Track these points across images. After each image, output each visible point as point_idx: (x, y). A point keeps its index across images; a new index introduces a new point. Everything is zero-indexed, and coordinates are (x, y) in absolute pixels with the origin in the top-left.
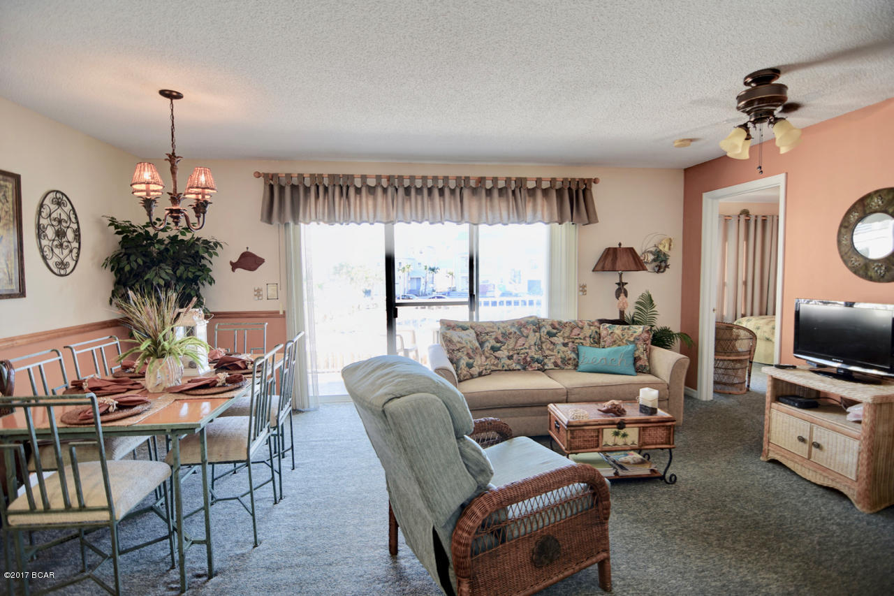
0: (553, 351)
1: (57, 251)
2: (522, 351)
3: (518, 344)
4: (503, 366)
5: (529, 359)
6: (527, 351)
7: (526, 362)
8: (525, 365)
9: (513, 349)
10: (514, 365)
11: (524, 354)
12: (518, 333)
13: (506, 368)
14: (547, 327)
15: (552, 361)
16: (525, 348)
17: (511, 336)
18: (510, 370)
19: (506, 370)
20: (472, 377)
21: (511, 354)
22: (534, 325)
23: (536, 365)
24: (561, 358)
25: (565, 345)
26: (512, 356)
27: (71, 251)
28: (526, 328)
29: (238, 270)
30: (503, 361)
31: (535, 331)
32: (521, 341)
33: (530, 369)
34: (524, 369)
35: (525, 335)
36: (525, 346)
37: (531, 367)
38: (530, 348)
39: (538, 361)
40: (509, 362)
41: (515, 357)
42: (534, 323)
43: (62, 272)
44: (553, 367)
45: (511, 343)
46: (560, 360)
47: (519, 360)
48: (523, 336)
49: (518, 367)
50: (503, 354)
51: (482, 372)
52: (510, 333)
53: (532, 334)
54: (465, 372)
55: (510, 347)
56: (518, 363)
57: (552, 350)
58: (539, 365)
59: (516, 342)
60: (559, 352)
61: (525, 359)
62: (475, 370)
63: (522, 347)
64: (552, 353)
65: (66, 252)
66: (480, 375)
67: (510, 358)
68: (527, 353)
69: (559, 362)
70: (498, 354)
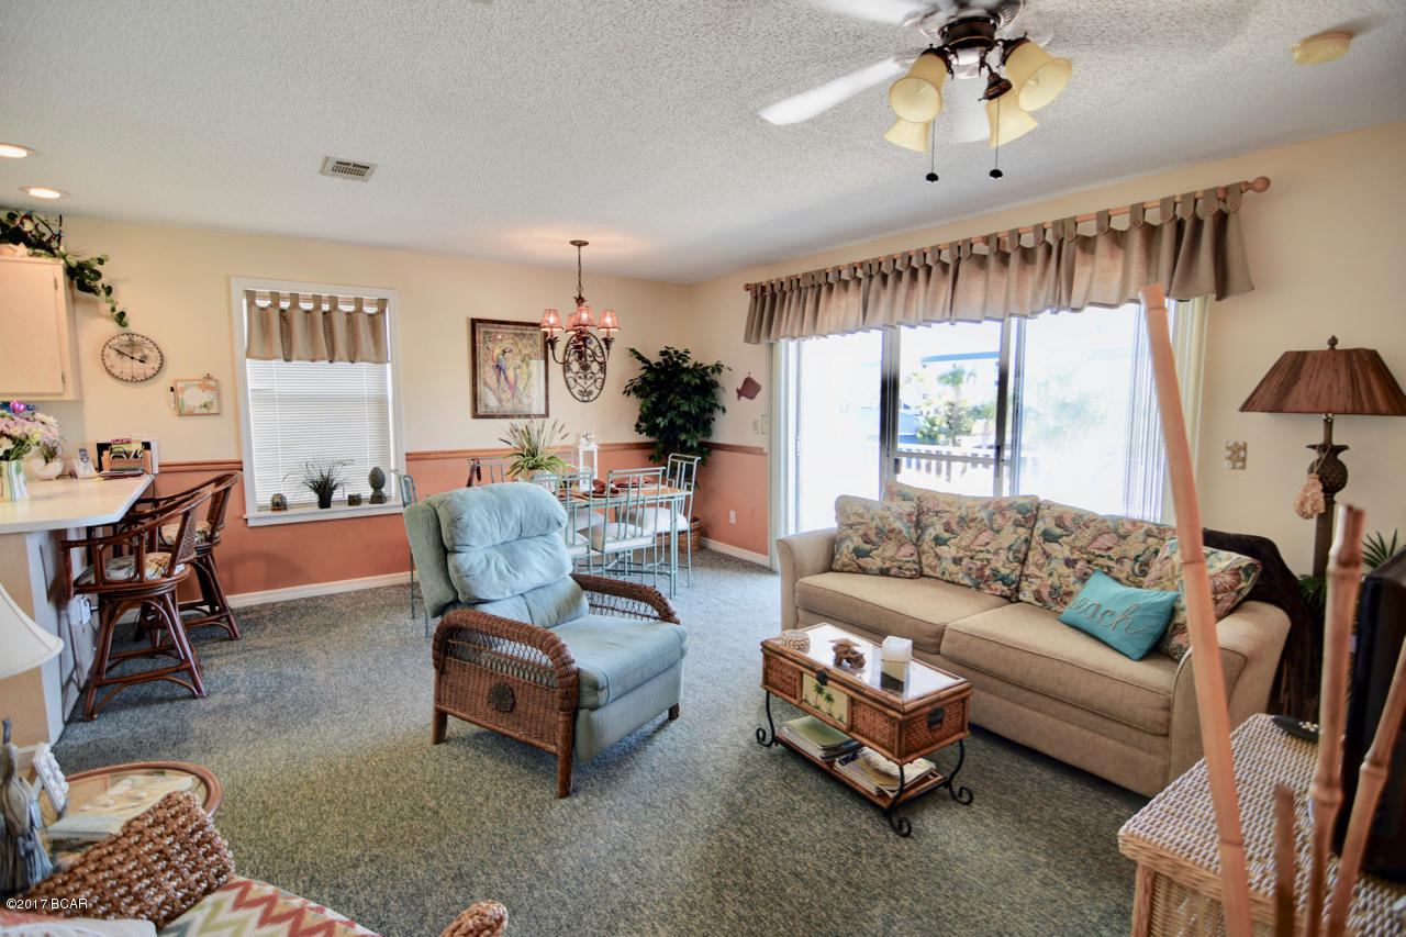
0: (1040, 570)
1: (581, 382)
2: (981, 556)
3: (978, 542)
4: (943, 574)
5: (987, 572)
6: (989, 556)
7: (982, 576)
8: (979, 581)
9: (966, 548)
10: (960, 576)
11: (982, 560)
12: (986, 521)
13: (947, 577)
14: (1048, 520)
15: (1034, 587)
16: (988, 552)
17: (973, 525)
18: (953, 583)
19: (948, 581)
20: (863, 571)
21: (960, 555)
22: (1019, 512)
23: (999, 586)
24: (1051, 587)
25: (1070, 563)
26: (961, 559)
27: (595, 381)
28: (1004, 516)
29: (743, 398)
30: (944, 564)
31: (1017, 524)
32: (984, 537)
33: (987, 591)
34: (978, 588)
35: (995, 526)
36: (988, 547)
37: (990, 588)
38: (996, 553)
39: (1004, 580)
40: (953, 568)
41: (965, 561)
42: (1022, 510)
43: (586, 399)
44: (1032, 600)
45: (967, 537)
46: (1049, 589)
47: (970, 569)
48: (992, 529)
49: (966, 581)
50: (948, 552)
51: (888, 569)
52: (973, 520)
53: (1009, 528)
54: (846, 560)
55: (963, 544)
56: (969, 575)
57: (1040, 567)
58: (1005, 588)
59: (976, 537)
60: (1051, 575)
61: (981, 569)
62: (874, 562)
63: (982, 549)
64: (1037, 573)
65: (589, 382)
66: (884, 573)
67: (957, 561)
68: (988, 560)
69: (1045, 593)
70: (942, 550)
